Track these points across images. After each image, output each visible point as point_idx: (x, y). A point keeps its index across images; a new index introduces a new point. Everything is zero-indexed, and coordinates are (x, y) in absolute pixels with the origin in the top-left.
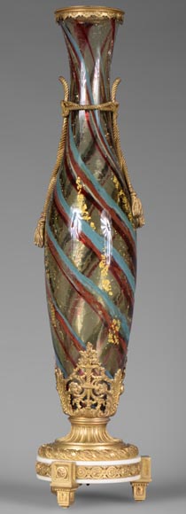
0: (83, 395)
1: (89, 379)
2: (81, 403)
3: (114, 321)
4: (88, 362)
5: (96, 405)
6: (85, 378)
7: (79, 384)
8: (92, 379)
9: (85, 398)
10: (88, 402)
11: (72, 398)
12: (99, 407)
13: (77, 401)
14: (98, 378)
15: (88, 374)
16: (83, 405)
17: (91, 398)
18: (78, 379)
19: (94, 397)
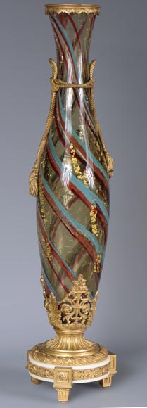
0: (73, 314)
1: (78, 301)
2: (70, 320)
3: (98, 256)
4: (79, 289)
5: (82, 320)
6: (75, 301)
7: (70, 305)
8: (81, 301)
9: (74, 316)
10: (76, 318)
11: (63, 315)
12: (83, 321)
13: (67, 318)
14: (85, 300)
15: (78, 297)
16: (72, 321)
17: (79, 316)
18: (70, 302)
19: (81, 314)
